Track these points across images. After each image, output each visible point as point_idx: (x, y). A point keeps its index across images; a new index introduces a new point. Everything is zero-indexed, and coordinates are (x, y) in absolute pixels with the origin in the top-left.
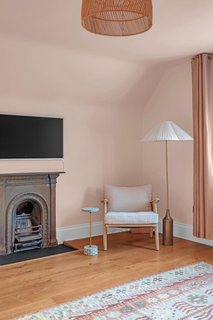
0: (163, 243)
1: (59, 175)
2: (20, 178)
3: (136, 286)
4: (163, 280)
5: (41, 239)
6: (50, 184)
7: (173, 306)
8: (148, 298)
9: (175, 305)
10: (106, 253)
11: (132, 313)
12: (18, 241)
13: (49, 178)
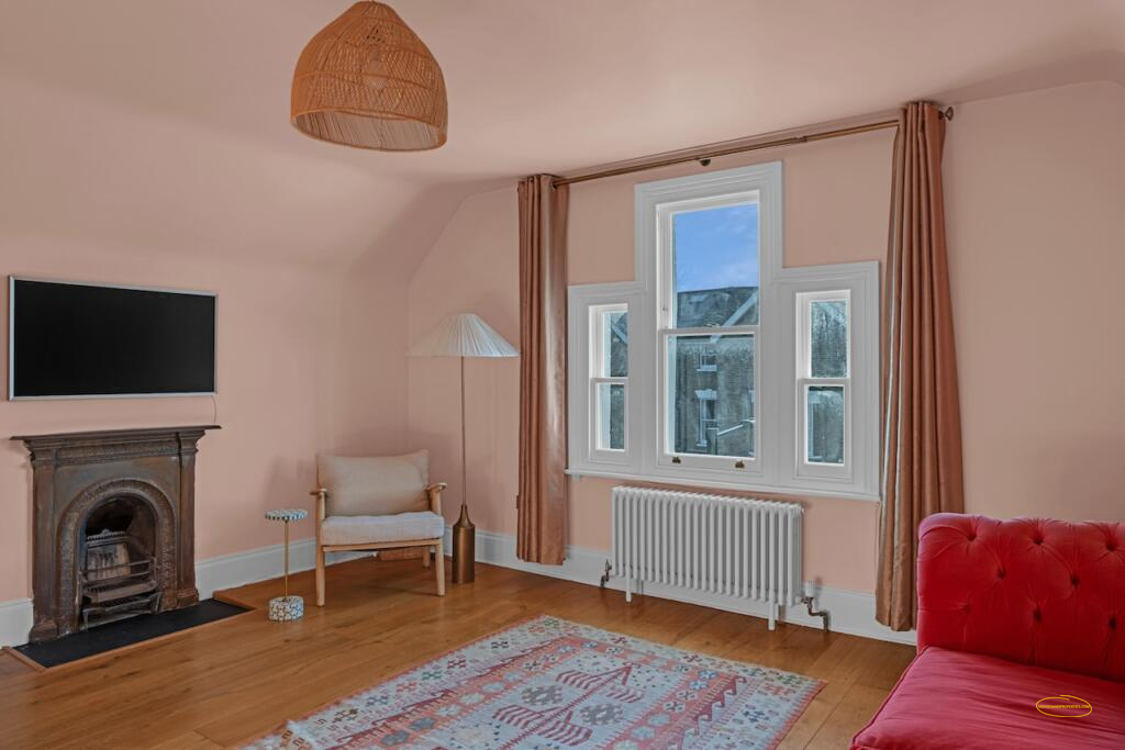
0: (453, 578)
1: (204, 434)
2: (97, 443)
3: (411, 685)
4: (469, 665)
5: (154, 592)
6: (180, 455)
7: (494, 717)
8: (439, 708)
9: (498, 714)
10: (322, 612)
11: (407, 745)
12: (93, 601)
13: (179, 441)
